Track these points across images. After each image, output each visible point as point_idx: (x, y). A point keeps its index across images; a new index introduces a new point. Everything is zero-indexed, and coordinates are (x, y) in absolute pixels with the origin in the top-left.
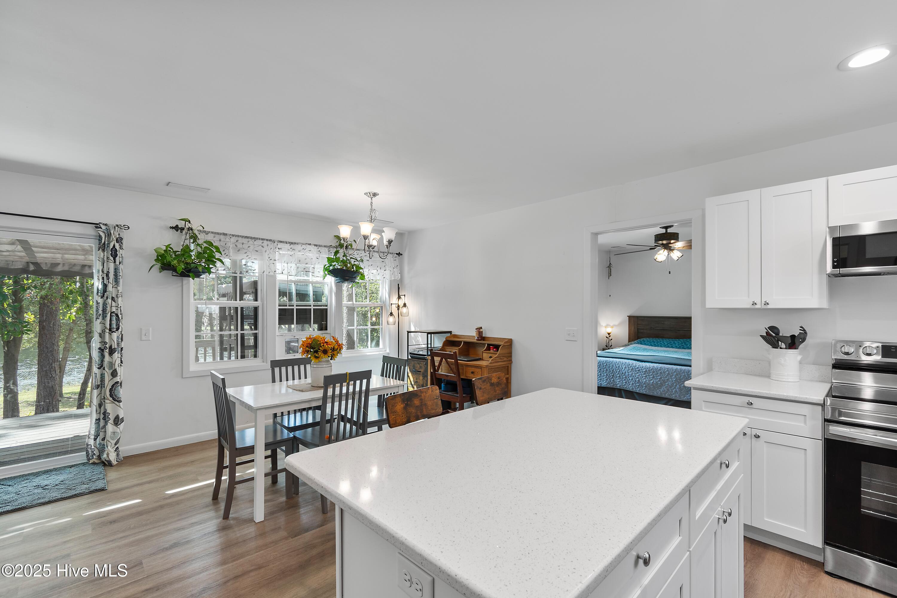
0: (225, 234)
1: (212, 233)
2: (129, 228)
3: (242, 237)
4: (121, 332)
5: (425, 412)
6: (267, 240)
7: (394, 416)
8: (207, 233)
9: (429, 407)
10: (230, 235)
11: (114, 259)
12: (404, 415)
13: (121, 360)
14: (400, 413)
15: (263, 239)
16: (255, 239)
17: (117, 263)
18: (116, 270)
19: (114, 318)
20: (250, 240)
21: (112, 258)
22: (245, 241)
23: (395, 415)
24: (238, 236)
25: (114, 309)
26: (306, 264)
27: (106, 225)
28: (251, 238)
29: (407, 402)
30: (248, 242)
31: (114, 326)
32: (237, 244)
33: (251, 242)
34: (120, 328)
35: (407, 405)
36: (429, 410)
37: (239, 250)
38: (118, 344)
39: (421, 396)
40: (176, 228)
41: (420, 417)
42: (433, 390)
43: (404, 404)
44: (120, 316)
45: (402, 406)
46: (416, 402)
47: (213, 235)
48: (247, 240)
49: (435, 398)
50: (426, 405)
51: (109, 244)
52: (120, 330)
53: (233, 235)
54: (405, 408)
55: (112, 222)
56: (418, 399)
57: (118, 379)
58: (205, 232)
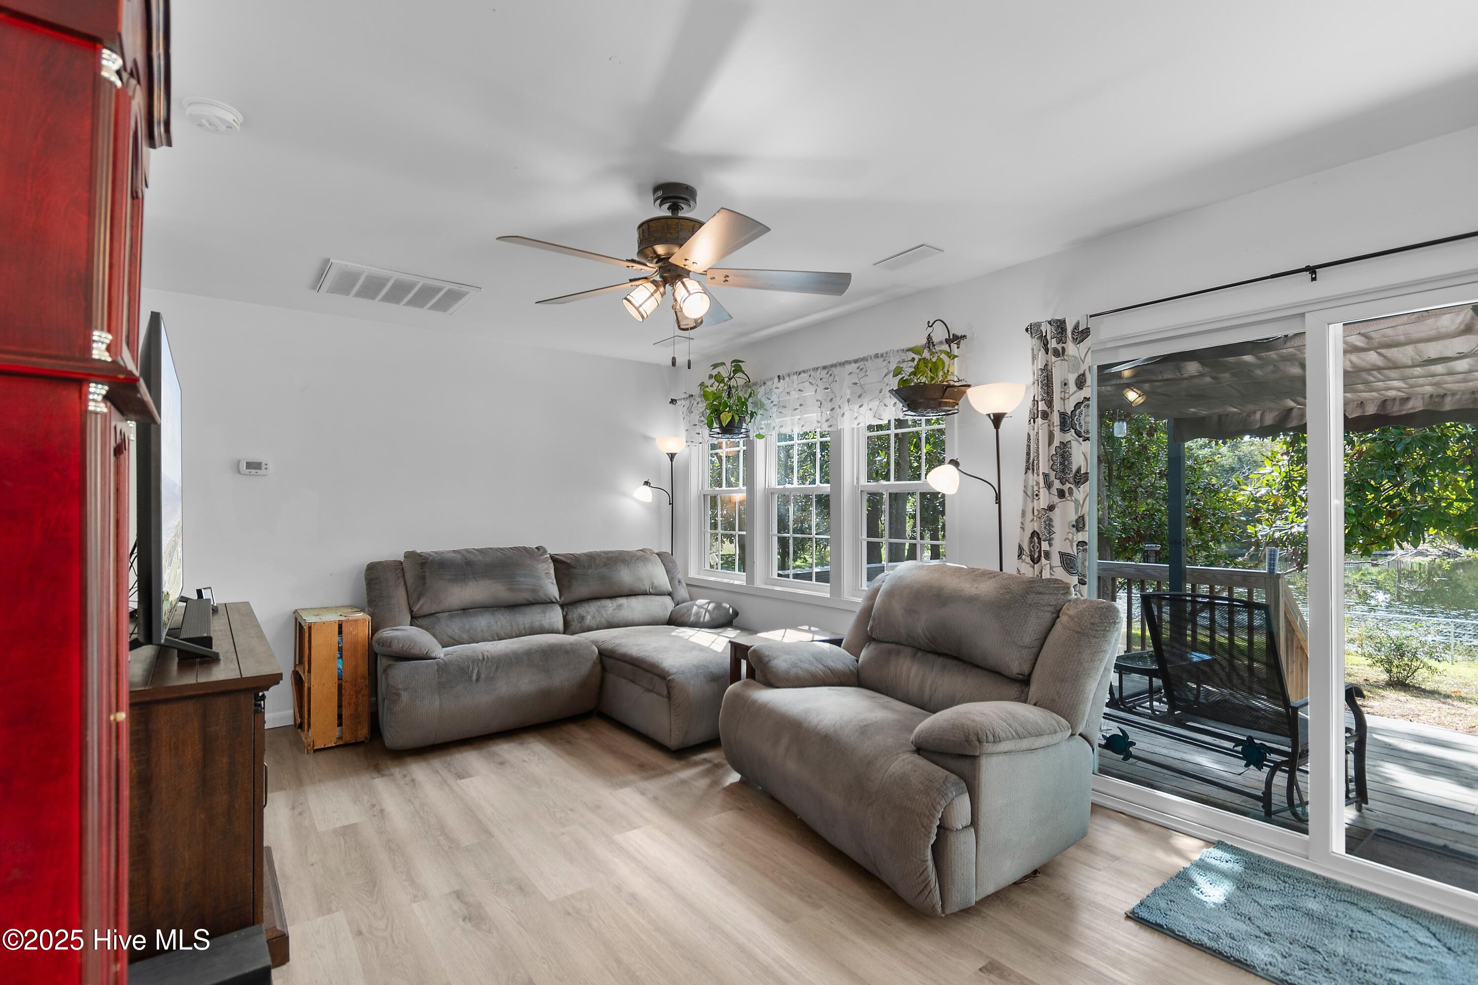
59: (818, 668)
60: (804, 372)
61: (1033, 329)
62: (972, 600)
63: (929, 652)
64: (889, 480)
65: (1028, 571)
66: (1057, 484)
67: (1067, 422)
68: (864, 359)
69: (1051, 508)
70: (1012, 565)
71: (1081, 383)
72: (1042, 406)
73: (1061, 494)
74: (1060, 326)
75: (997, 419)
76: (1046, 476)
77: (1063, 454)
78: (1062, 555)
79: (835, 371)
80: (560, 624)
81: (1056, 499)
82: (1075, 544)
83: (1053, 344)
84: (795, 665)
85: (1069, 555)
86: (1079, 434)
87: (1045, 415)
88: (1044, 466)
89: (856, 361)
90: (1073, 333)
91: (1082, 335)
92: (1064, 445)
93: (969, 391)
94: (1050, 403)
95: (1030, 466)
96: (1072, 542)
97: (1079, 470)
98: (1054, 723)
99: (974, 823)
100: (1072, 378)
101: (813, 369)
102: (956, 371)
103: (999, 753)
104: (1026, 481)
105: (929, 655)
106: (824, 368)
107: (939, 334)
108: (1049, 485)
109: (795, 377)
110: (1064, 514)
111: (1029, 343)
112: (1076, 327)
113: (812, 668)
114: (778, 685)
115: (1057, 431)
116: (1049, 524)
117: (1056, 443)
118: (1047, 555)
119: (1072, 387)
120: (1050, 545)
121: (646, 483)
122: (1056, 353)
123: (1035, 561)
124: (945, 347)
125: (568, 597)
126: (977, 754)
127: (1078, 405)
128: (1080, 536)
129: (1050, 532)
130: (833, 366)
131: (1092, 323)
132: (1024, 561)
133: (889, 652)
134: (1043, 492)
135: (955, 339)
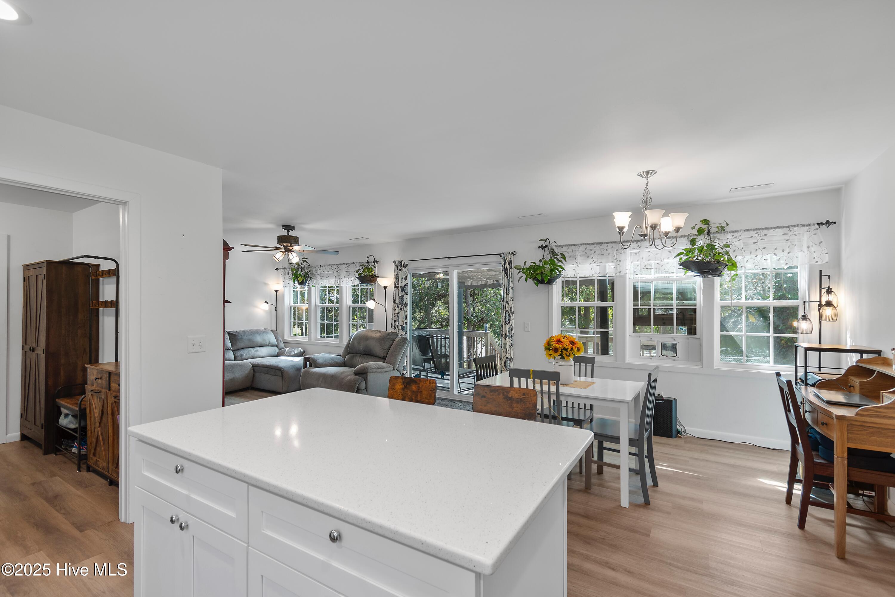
0: (575, 245)
1: (565, 245)
2: (516, 253)
3: (589, 244)
4: (511, 324)
5: (419, 399)
6: (612, 243)
7: (392, 392)
8: (562, 246)
9: (423, 396)
10: (579, 244)
11: (507, 276)
12: (400, 394)
13: (511, 343)
14: (398, 391)
15: (607, 243)
16: (601, 244)
17: (509, 278)
18: (508, 283)
19: (507, 315)
20: (596, 245)
21: (506, 275)
22: (592, 247)
23: (394, 391)
24: (585, 244)
25: (507, 309)
26: (648, 261)
27: (503, 254)
28: (597, 244)
29: (406, 386)
30: (595, 247)
31: (507, 320)
32: (586, 251)
33: (597, 247)
34: (511, 321)
35: (405, 387)
36: (423, 398)
37: (588, 257)
38: (509, 333)
39: (419, 384)
40: (542, 247)
41: (413, 400)
42: (431, 382)
43: (404, 386)
44: (510, 314)
45: (401, 386)
46: (413, 387)
47: (567, 247)
48: (594, 246)
49: (431, 389)
50: (421, 392)
51: (505, 266)
52: (510, 323)
53: (581, 244)
54: (403, 389)
55: (507, 251)
56: (416, 386)
57: (508, 356)
58: (560, 246)
59: (332, 362)
60: (329, 265)
61: (395, 262)
62: (374, 338)
63: (364, 354)
64: (358, 303)
65: (393, 331)
66: (400, 306)
67: (403, 289)
68: (349, 264)
69: (399, 313)
70: (390, 330)
71: (406, 279)
72: (396, 285)
73: (401, 309)
74: (400, 262)
75: (385, 288)
76: (397, 304)
77: (402, 298)
78: (401, 326)
79: (341, 266)
80: (233, 358)
81: (400, 311)
82: (404, 323)
83: (399, 268)
84: (325, 361)
85: (402, 326)
86: (405, 292)
87: (397, 287)
88: (397, 302)
89: (347, 264)
90: (403, 265)
91: (406, 266)
92: (402, 295)
93: (378, 279)
94: (398, 284)
95: (394, 302)
96: (403, 322)
97: (405, 303)
98: (388, 366)
99: (366, 388)
100: (404, 277)
101: (333, 265)
102: (376, 272)
103: (372, 372)
104: (393, 305)
105: (364, 355)
106: (337, 265)
107: (371, 259)
108: (398, 307)
109: (326, 266)
110: (402, 315)
111: (393, 266)
112: (404, 263)
113: (330, 362)
114: (319, 367)
115: (400, 291)
116: (398, 318)
117: (400, 295)
118: (398, 326)
119: (404, 280)
120: (398, 323)
121: (266, 302)
122: (400, 270)
123: (395, 328)
124: (373, 264)
125: (236, 348)
126: (367, 372)
127: (405, 285)
128: (406, 321)
129: (398, 320)
130: (339, 264)
131: (409, 263)
132: (393, 328)
133: (354, 356)
134: (397, 309)
135: (376, 262)
